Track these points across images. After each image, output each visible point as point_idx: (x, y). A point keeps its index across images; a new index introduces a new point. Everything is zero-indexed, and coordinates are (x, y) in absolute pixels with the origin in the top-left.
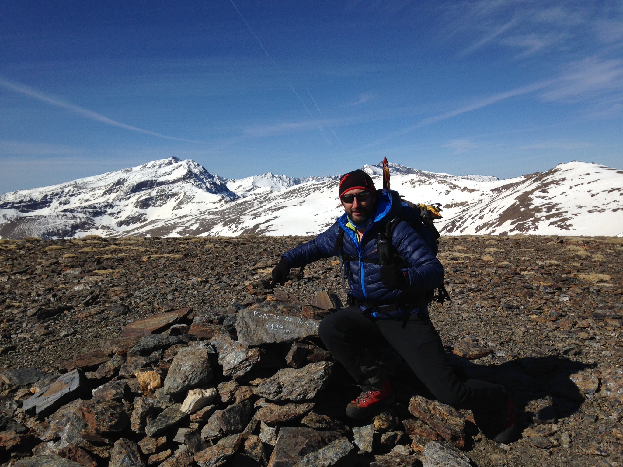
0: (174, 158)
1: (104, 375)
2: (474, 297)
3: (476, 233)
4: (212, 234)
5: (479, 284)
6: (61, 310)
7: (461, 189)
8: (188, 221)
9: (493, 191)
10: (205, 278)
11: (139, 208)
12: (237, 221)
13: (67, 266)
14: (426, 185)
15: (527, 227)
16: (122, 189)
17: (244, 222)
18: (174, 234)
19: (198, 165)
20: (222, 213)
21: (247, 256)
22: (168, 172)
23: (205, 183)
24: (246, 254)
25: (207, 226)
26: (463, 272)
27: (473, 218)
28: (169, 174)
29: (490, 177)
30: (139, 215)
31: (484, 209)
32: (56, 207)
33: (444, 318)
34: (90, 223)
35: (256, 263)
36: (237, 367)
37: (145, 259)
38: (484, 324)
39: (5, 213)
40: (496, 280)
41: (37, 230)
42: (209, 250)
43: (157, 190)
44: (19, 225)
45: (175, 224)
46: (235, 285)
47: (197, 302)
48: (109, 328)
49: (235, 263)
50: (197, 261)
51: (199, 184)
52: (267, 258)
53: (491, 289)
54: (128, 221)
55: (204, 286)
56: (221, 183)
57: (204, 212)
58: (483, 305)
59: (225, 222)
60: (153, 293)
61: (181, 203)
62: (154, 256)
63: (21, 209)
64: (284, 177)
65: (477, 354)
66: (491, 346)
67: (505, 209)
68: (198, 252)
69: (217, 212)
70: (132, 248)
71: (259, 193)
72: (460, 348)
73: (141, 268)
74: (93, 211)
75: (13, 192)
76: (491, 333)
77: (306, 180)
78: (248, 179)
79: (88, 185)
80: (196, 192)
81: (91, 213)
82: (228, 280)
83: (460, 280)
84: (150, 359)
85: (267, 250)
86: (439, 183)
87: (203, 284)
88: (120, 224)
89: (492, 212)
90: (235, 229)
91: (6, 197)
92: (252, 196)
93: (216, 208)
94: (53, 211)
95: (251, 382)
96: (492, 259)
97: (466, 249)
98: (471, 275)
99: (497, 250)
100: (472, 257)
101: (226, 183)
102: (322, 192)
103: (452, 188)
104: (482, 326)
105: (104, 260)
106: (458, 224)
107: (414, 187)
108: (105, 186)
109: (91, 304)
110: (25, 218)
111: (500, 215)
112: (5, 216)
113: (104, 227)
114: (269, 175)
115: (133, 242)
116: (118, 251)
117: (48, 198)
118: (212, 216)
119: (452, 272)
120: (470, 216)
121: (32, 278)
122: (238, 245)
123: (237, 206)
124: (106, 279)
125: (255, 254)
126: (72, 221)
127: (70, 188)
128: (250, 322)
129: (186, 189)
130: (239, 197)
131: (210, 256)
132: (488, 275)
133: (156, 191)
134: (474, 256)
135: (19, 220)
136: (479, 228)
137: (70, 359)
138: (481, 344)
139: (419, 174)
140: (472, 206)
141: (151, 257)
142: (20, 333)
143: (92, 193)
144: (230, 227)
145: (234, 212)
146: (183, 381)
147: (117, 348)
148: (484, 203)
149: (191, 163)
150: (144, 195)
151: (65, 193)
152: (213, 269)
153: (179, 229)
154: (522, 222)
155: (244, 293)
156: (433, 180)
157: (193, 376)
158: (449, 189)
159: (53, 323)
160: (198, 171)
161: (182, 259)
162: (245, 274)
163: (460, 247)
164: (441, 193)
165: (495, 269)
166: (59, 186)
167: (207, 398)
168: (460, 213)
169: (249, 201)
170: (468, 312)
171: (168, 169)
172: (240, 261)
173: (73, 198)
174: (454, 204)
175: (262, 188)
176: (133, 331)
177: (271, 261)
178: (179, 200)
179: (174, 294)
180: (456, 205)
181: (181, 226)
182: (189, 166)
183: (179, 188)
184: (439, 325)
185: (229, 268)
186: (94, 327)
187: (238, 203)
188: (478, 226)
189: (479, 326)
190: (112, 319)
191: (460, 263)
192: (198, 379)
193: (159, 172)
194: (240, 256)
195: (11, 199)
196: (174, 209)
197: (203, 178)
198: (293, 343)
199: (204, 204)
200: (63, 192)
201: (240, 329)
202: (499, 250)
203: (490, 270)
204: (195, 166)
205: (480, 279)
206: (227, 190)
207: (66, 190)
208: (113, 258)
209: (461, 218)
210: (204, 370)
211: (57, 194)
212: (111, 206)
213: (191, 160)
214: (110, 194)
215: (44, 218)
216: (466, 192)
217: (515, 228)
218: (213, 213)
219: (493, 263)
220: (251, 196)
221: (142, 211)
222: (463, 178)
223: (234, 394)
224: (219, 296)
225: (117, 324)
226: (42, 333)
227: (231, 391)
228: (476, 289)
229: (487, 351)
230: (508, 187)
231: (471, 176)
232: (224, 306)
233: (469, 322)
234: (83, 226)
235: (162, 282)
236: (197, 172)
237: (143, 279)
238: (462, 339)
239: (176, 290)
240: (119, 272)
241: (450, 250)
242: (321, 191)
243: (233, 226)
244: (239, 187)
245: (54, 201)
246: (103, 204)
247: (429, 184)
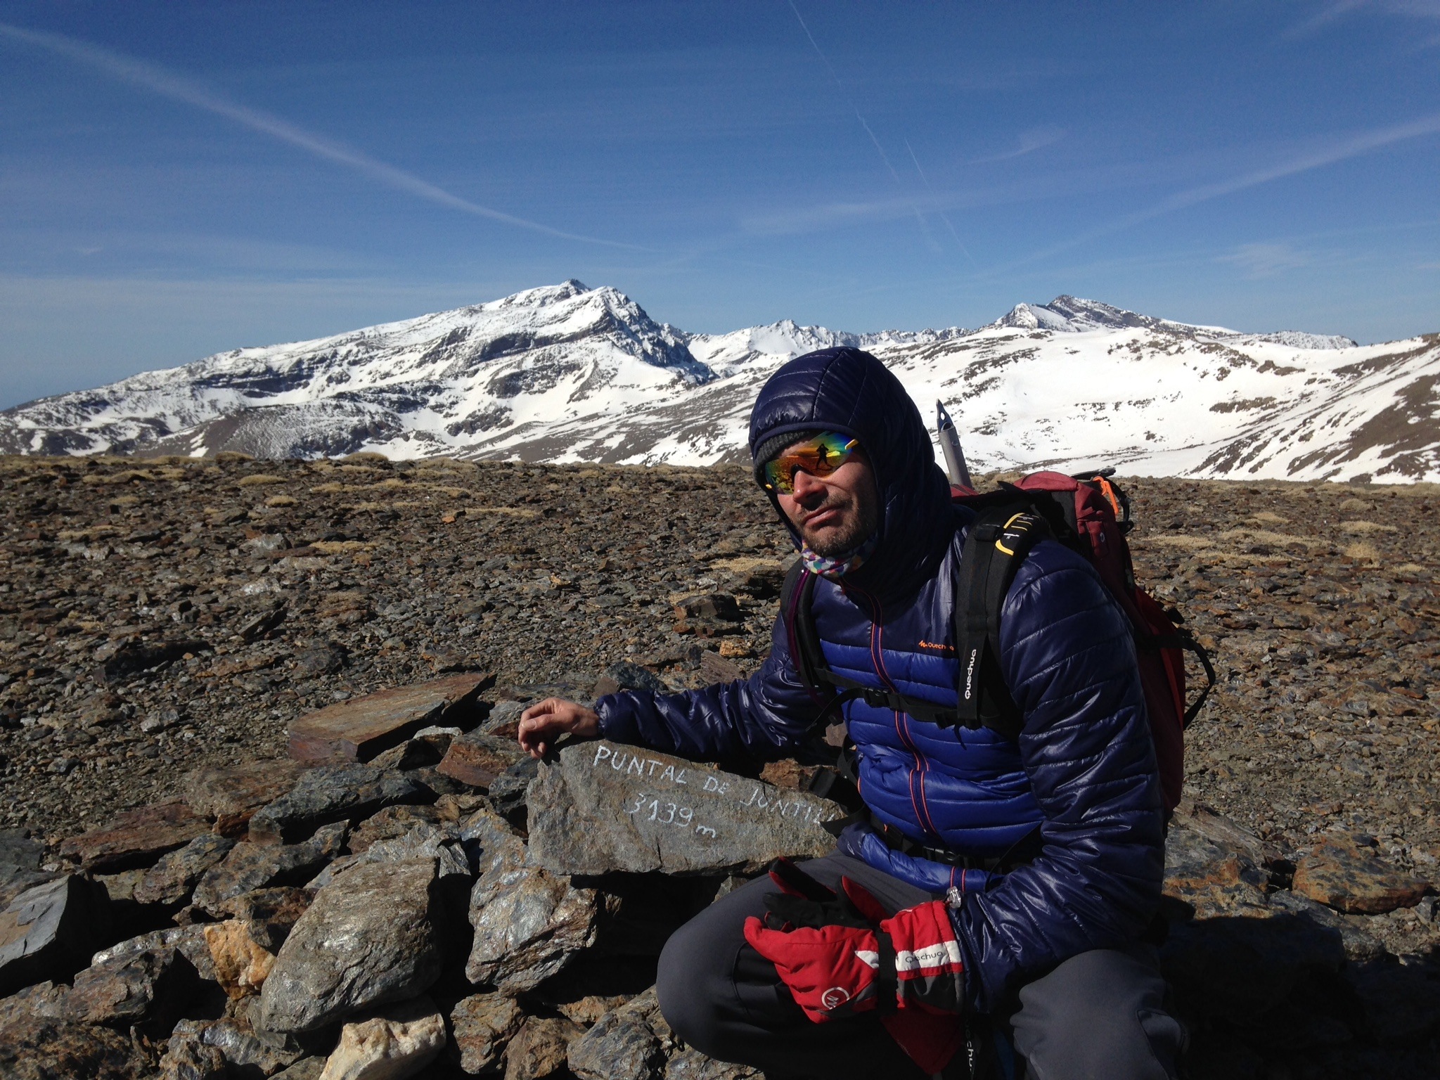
0: (574, 283)
1: (156, 897)
2: (1340, 676)
3: (1289, 474)
4: (654, 458)
5: (1349, 633)
6: (175, 651)
7: (1258, 366)
8: (601, 428)
9: (1339, 372)
10: (574, 576)
11: (495, 395)
12: (711, 431)
13: (258, 528)
14: (1169, 354)
15: (1421, 463)
16: (460, 351)
17: (725, 433)
18: (569, 458)
19: (627, 300)
20: (676, 411)
21: (698, 521)
22: (561, 315)
23: (640, 342)
24: (698, 516)
25: (641, 440)
26: (1295, 594)
27: (1284, 439)
28: (563, 320)
29: (1334, 338)
30: (495, 411)
31: (1315, 416)
32: (320, 388)
33: (1252, 745)
34: (392, 425)
35: (716, 540)
36: (512, 959)
37: (448, 517)
38: (1388, 779)
39: (214, 398)
40: (1398, 623)
41: (281, 436)
42: (611, 500)
43: (535, 356)
44: (244, 423)
45: (573, 434)
46: (644, 603)
47: (530, 648)
48: (275, 712)
49: (664, 539)
50: (570, 530)
51: (627, 344)
52: (747, 527)
53: (1388, 653)
54: (472, 425)
55: (566, 601)
56: (676, 343)
57: (637, 409)
58: (1373, 706)
59: (683, 433)
60: (429, 614)
61: (587, 386)
62: (471, 512)
63: (247, 390)
64: (823, 330)
65: (1380, 899)
66: (1423, 864)
67: (1367, 418)
68: (583, 504)
69: (665, 409)
70: (435, 488)
71: (763, 367)
72: (1320, 871)
73: (431, 540)
74: (399, 398)
75: (232, 353)
76: (1416, 812)
77: (873, 338)
78: (738, 334)
79: (388, 342)
80: (621, 363)
81: (395, 402)
82: (629, 588)
83: (1288, 617)
84: (296, 857)
85: (754, 506)
86: (1202, 351)
87: (563, 593)
88: (455, 430)
89: (1335, 424)
90: (704, 448)
91: (217, 363)
92: (746, 375)
93: (664, 400)
94: (314, 397)
95: (564, 1009)
96: (1373, 554)
97: (1287, 521)
98: (1319, 602)
99: (1375, 526)
100: (1309, 545)
101: (689, 341)
102: (909, 369)
103: (1235, 363)
104: (1382, 783)
105: (353, 517)
106: (1245, 452)
107: (1139, 358)
108: (425, 344)
109: (261, 636)
110: (256, 408)
111: (1353, 433)
112: (213, 404)
113: (421, 436)
114: (788, 325)
115: (447, 472)
116: (397, 495)
117: (304, 367)
118: (653, 419)
119: (1260, 591)
120: (1276, 434)
121: (164, 555)
122: (686, 489)
123: (712, 397)
124: (333, 568)
125: (719, 517)
126: (355, 421)
127: (351, 346)
128: (578, 784)
129: (598, 356)
130: (716, 376)
131: (609, 516)
132: (1371, 604)
133: (532, 358)
134: (1315, 544)
135: (244, 414)
136: (1297, 463)
137: (137, 805)
138: (1387, 854)
139: (1153, 327)
140: (1283, 409)
141: (464, 513)
142: (47, 712)
143: (396, 358)
144: (693, 445)
145: (703, 409)
146: (324, 990)
147: (224, 801)
148: (1316, 402)
149: (612, 295)
150: (508, 366)
151: (339, 358)
152: (603, 552)
153: (580, 446)
154: (1409, 452)
155: (661, 628)
156: (1187, 344)
157: (359, 976)
158: (1225, 363)
159: (141, 686)
160: (627, 313)
161: (539, 521)
162: (679, 571)
163: (1271, 517)
164: (1205, 374)
165: (1387, 586)
166: (327, 341)
167: (404, 1058)
168: (1250, 424)
169: (739, 386)
170: (1330, 730)
171: (560, 308)
172: (676, 535)
173: (356, 368)
174: (1239, 403)
175: (770, 356)
176: (312, 739)
177: (753, 536)
178: (582, 380)
179: (481, 618)
180: (1243, 406)
181: (585, 439)
182: (606, 303)
183: (583, 351)
184: (1236, 771)
185: (644, 551)
186: (240, 706)
187: (713, 389)
188: (1297, 459)
189: (1368, 783)
190: (297, 684)
191: (1280, 565)
192: (377, 987)
193: (542, 316)
194: (680, 518)
195: (228, 367)
196: (572, 399)
197: (637, 332)
198: (724, 878)
199: (636, 389)
200: (335, 354)
201: (541, 808)
202: (1382, 528)
203: (1374, 588)
204: (620, 303)
205: (1348, 617)
206: (690, 359)
207: (343, 351)
208: (377, 512)
209: (1254, 438)
210: (406, 953)
211: (322, 360)
212: (437, 390)
213: (610, 289)
214: (434, 362)
215: (295, 412)
216: (1270, 373)
217: (1390, 465)
218: (657, 412)
219: (1376, 565)
220: (744, 375)
221: (502, 403)
222: (1266, 340)
223: (504, 1046)
224: (594, 631)
225: (303, 700)
226: (96, 720)
227: (495, 1036)
228: (1344, 651)
229: (1416, 888)
230: (1378, 364)
231: (1285, 335)
232: (598, 665)
233: (1337, 767)
234: (377, 431)
235: (463, 584)
236: (624, 317)
237: (421, 571)
238: (1317, 830)
239: (488, 607)
240: (374, 548)
241: (1242, 524)
242: (908, 365)
243: (702, 443)
244: (717, 352)
245: (317, 374)
246: (421, 385)
247: (1177, 352)
